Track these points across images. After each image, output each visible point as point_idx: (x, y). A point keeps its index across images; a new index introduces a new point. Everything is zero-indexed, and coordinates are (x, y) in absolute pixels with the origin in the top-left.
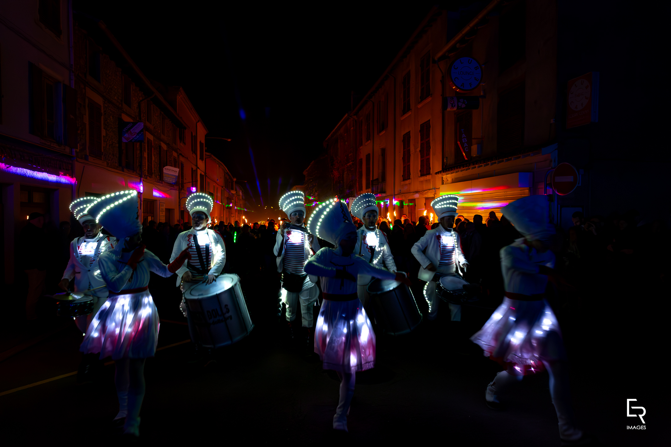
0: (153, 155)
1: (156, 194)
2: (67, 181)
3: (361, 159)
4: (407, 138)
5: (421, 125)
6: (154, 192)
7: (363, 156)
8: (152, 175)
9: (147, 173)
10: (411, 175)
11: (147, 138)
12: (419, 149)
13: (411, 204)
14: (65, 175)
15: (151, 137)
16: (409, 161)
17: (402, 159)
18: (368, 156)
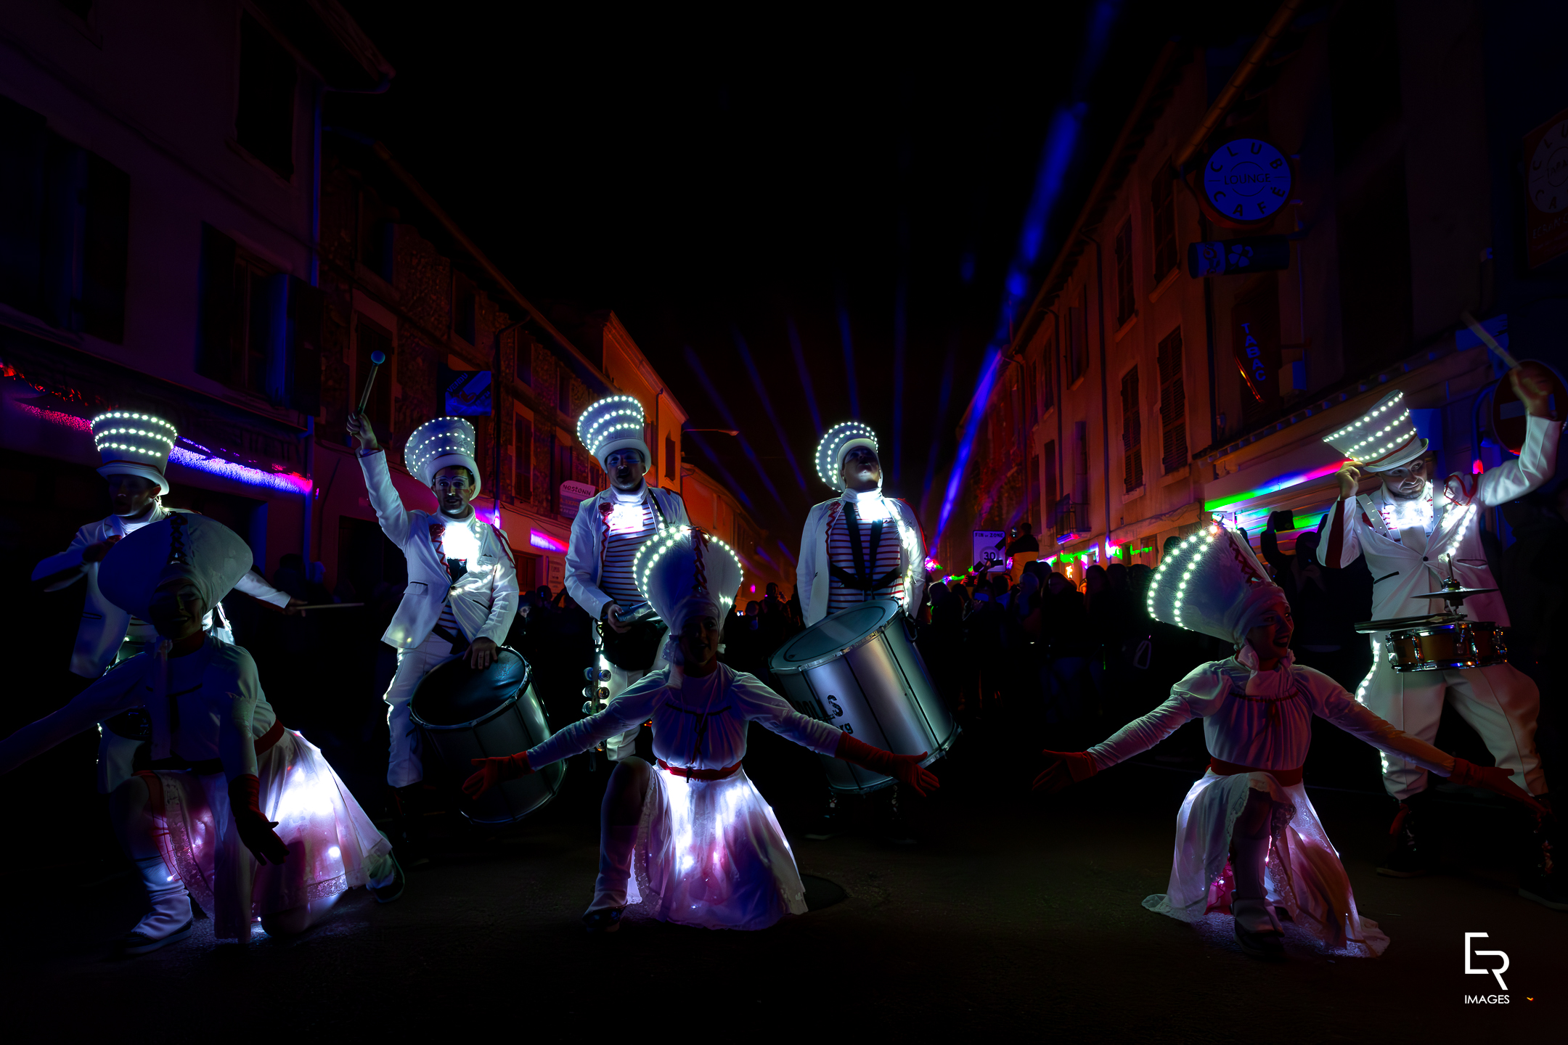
0: (532, 453)
1: (537, 540)
2: (290, 486)
3: (1037, 457)
4: (1130, 386)
5: (1160, 344)
6: (532, 536)
7: (1039, 450)
8: (529, 499)
9: (513, 491)
10: (1144, 477)
11: (517, 414)
12: (1159, 405)
13: (1146, 550)
14: (286, 472)
15: (529, 415)
16: (1137, 441)
17: (1122, 438)
18: (1049, 447)
